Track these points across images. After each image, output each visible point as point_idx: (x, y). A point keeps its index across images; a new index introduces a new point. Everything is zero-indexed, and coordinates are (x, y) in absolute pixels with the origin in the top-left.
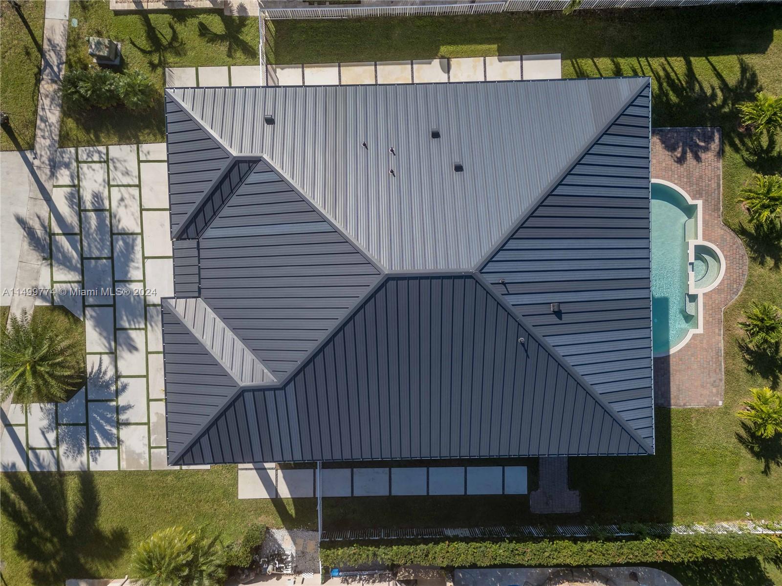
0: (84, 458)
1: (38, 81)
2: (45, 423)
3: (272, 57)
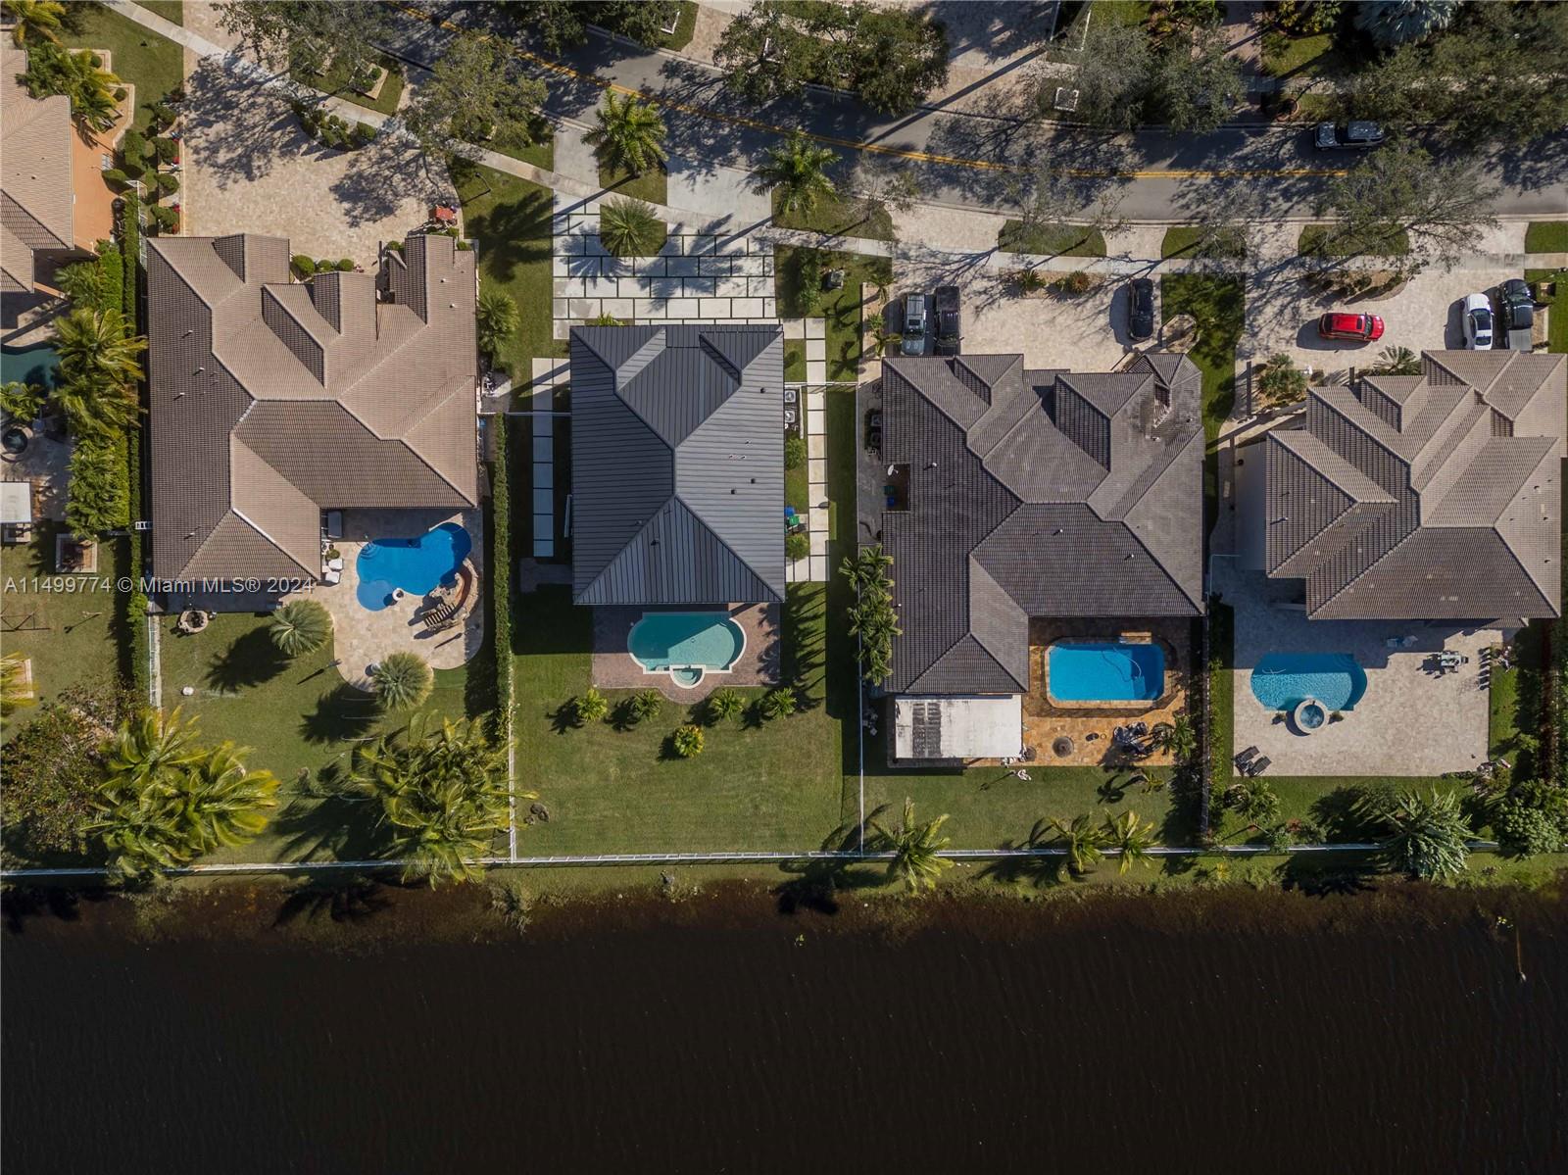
0: (562, 253)
1: (817, 232)
2: (586, 228)
3: (832, 389)
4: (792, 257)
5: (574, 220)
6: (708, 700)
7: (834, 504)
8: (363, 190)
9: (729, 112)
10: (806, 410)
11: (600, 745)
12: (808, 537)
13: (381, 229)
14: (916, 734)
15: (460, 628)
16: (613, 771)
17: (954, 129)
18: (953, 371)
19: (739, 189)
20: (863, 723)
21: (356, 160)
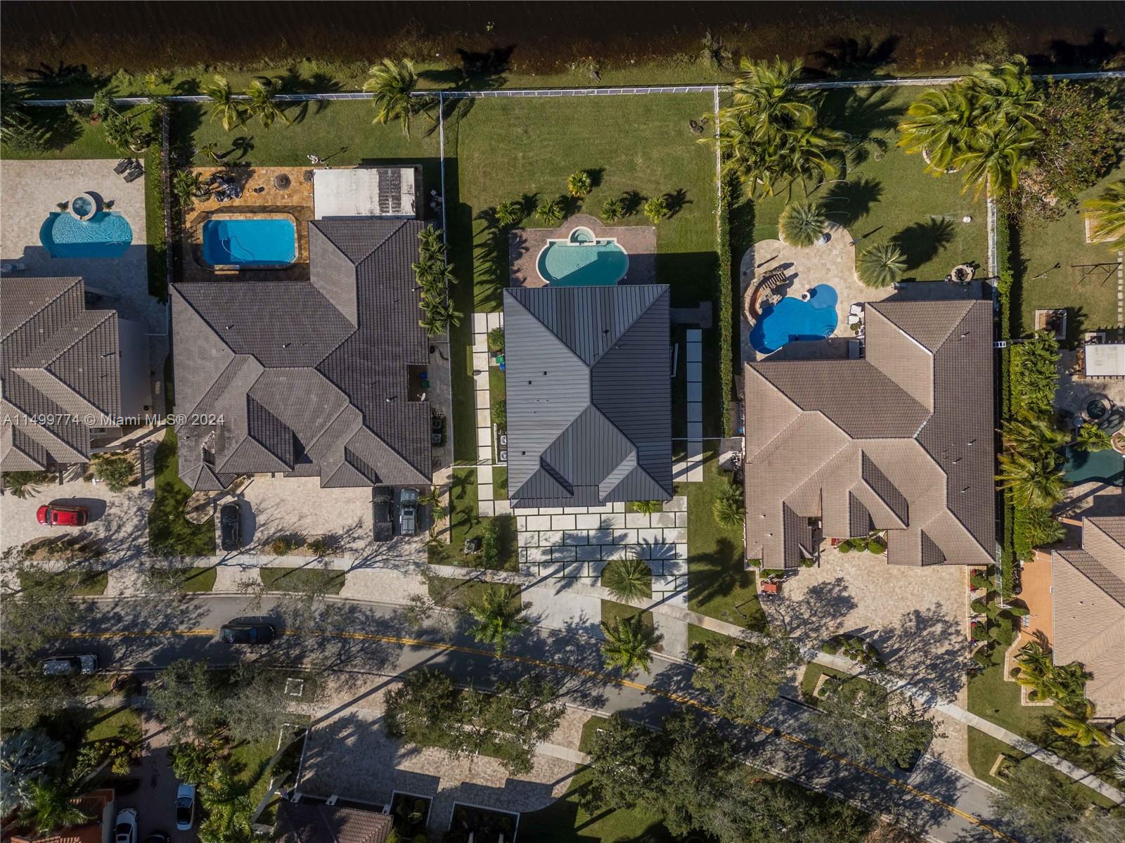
0: (681, 561)
1: (486, 582)
2: (662, 582)
3: (473, 462)
4: (506, 562)
5: (671, 586)
6: (565, 217)
7: (469, 374)
8: (832, 606)
9: (554, 671)
10: (493, 446)
11: (650, 181)
12: (489, 347)
13: (819, 577)
14: (398, 187)
15: (759, 272)
16: (639, 160)
17: (382, 663)
18: (376, 474)
19: (546, 613)
20: (442, 199)
21: (837, 628)
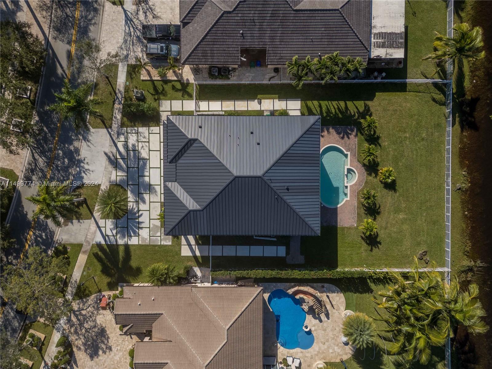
0: (126, 239)
1: (114, 104)
2: (112, 227)
3: (198, 97)
4: (128, 118)
5: (109, 233)
6: (364, 165)
7: (259, 96)
8: (92, 343)
9: (50, 150)
10: (209, 111)
11: (387, 223)
12: (277, 111)
13: (113, 334)
14: (391, 46)
15: (323, 297)
16: (401, 216)
17: (58, 30)
18: (189, 23)
19: (91, 146)
20: (379, 80)
21: (77, 347)
